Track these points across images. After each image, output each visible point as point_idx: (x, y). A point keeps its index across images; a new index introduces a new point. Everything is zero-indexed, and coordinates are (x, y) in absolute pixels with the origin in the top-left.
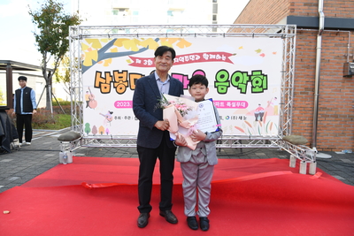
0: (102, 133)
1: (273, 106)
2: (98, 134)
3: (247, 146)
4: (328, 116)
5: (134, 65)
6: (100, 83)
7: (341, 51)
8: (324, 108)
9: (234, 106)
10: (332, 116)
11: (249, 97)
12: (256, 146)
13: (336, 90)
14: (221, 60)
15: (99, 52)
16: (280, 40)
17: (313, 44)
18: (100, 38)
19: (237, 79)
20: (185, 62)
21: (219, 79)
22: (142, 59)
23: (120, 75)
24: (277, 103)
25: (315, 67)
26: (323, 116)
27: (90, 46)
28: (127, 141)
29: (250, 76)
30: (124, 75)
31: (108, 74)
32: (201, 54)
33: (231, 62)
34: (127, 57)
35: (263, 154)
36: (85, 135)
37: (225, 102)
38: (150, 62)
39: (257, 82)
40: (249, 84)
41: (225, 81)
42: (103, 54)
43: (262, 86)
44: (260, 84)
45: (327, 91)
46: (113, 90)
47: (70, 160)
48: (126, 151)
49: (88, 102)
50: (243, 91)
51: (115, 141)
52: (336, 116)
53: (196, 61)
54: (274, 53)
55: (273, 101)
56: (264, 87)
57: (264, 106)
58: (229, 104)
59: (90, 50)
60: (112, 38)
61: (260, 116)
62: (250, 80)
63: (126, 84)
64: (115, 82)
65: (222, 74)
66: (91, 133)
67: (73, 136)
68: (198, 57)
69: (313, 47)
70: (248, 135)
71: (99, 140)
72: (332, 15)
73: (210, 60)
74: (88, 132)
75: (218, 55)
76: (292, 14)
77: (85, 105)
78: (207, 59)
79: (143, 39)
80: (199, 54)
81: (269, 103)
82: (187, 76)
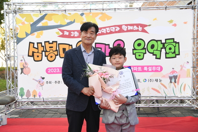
0: (35, 96)
1: (186, 69)
2: (31, 97)
3: (163, 105)
5: (63, 36)
6: (33, 52)
9: (150, 70)
11: (163, 62)
12: (171, 105)
14: (138, 31)
15: (31, 25)
16: (190, 11)
18: (32, 13)
19: (153, 47)
20: (107, 33)
21: (136, 47)
22: (70, 32)
23: (51, 45)
27: (23, 20)
28: (57, 103)
29: (164, 44)
30: (54, 45)
31: (40, 45)
32: (120, 26)
33: (147, 32)
34: (56, 30)
35: (179, 112)
36: (19, 98)
37: (143, 67)
38: (77, 34)
39: (170, 49)
40: (163, 50)
41: (141, 48)
42: (35, 27)
43: (174, 52)
44: (173, 50)
46: (44, 58)
47: (5, 122)
48: (56, 111)
49: (22, 69)
50: (158, 57)
51: (46, 102)
53: (116, 32)
54: (185, 23)
55: (186, 65)
56: (177, 53)
57: (177, 69)
58: (146, 69)
59: (23, 23)
60: (43, 13)
61: (174, 78)
62: (164, 47)
63: (56, 53)
64: (46, 51)
65: (138, 43)
66: (25, 97)
67: (8, 100)
68: (118, 29)
70: (164, 95)
71: (32, 102)
73: (128, 31)
74: (22, 96)
75: (135, 27)
77: (19, 71)
78: (125, 30)
79: (70, 14)
80: (118, 26)
81: (182, 67)
82: (109, 45)
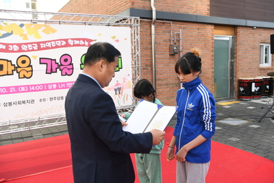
1: (127, 81)
4: (162, 85)
7: (166, 37)
8: (159, 79)
10: (165, 85)
13: (166, 65)
14: (84, 45)
16: (128, 29)
17: (149, 31)
20: (52, 48)
22: (7, 45)
24: (130, 79)
25: (151, 49)
26: (159, 85)
32: (66, 40)
38: (16, 48)
45: (160, 66)
52: (167, 84)
53: (62, 46)
54: (126, 39)
55: (127, 77)
56: (120, 67)
57: (121, 82)
61: (118, 90)
68: (64, 43)
69: (149, 33)
72: (159, 9)
73: (74, 45)
75: (81, 41)
76: (133, 6)
78: (72, 44)
79: (6, 24)
80: (64, 40)
81: (124, 79)
82: (55, 60)
